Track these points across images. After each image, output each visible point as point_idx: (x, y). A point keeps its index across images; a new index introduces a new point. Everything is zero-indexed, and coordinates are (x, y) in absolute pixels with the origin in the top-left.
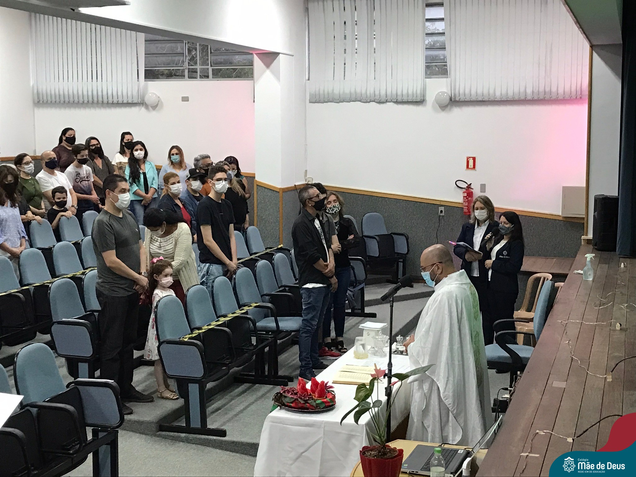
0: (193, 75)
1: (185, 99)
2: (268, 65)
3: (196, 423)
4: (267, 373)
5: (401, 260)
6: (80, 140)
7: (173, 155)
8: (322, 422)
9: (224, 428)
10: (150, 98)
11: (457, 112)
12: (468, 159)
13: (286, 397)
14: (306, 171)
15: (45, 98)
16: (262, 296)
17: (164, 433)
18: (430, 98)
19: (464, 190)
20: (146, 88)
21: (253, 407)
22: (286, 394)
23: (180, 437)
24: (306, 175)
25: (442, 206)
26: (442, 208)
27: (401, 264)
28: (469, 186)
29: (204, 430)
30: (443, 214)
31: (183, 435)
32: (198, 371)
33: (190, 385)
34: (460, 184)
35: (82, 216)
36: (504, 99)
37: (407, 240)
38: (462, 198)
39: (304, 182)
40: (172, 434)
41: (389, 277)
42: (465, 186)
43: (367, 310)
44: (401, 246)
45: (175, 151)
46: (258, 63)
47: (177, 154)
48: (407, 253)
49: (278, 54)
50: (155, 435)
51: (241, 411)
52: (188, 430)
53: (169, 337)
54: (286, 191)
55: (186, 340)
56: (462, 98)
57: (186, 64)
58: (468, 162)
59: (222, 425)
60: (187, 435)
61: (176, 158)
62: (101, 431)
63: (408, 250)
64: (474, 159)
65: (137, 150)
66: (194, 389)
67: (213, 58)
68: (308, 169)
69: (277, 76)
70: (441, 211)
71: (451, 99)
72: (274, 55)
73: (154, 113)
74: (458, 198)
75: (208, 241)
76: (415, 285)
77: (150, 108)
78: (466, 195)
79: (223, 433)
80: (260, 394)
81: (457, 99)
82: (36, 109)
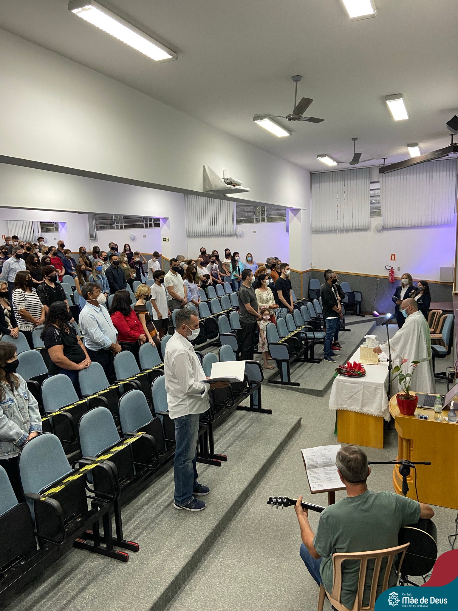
0: (258, 221)
1: (254, 232)
2: (295, 215)
3: (285, 380)
4: (309, 357)
5: (359, 304)
6: (209, 252)
7: (248, 257)
8: (362, 382)
9: (297, 382)
10: (238, 232)
11: (386, 232)
12: (391, 255)
13: (342, 370)
14: (311, 263)
15: (192, 234)
16: (304, 322)
17: (271, 384)
18: (373, 227)
19: (390, 270)
20: (237, 227)
21: (307, 373)
22: (342, 369)
23: (278, 386)
24: (311, 265)
25: (378, 278)
26: (378, 279)
27: (358, 306)
28: (392, 269)
29: (289, 383)
30: (379, 282)
31: (280, 385)
32: (287, 357)
33: (283, 363)
34: (387, 267)
35: (215, 287)
36: (410, 226)
37: (361, 294)
38: (388, 274)
39: (310, 269)
40: (274, 384)
41: (352, 312)
42: (390, 268)
43: (346, 328)
44: (358, 298)
45: (249, 255)
46: (290, 214)
47: (250, 257)
48: (362, 301)
49: (300, 209)
50: (267, 385)
51: (302, 375)
52: (282, 383)
53: (272, 342)
54: (303, 272)
55: (281, 343)
56: (389, 226)
57: (255, 216)
58: (391, 257)
59: (296, 381)
60: (282, 385)
61: (249, 258)
62: (254, 383)
63: (362, 299)
64: (394, 255)
65: (237, 256)
66: (284, 365)
67: (267, 212)
68: (312, 262)
69: (300, 220)
70: (378, 281)
71: (383, 227)
72: (300, 210)
73: (240, 239)
74: (386, 274)
75: (281, 298)
76: (365, 316)
77: (239, 237)
78: (391, 272)
79: (298, 385)
80: (308, 367)
81: (386, 227)
82: (188, 239)
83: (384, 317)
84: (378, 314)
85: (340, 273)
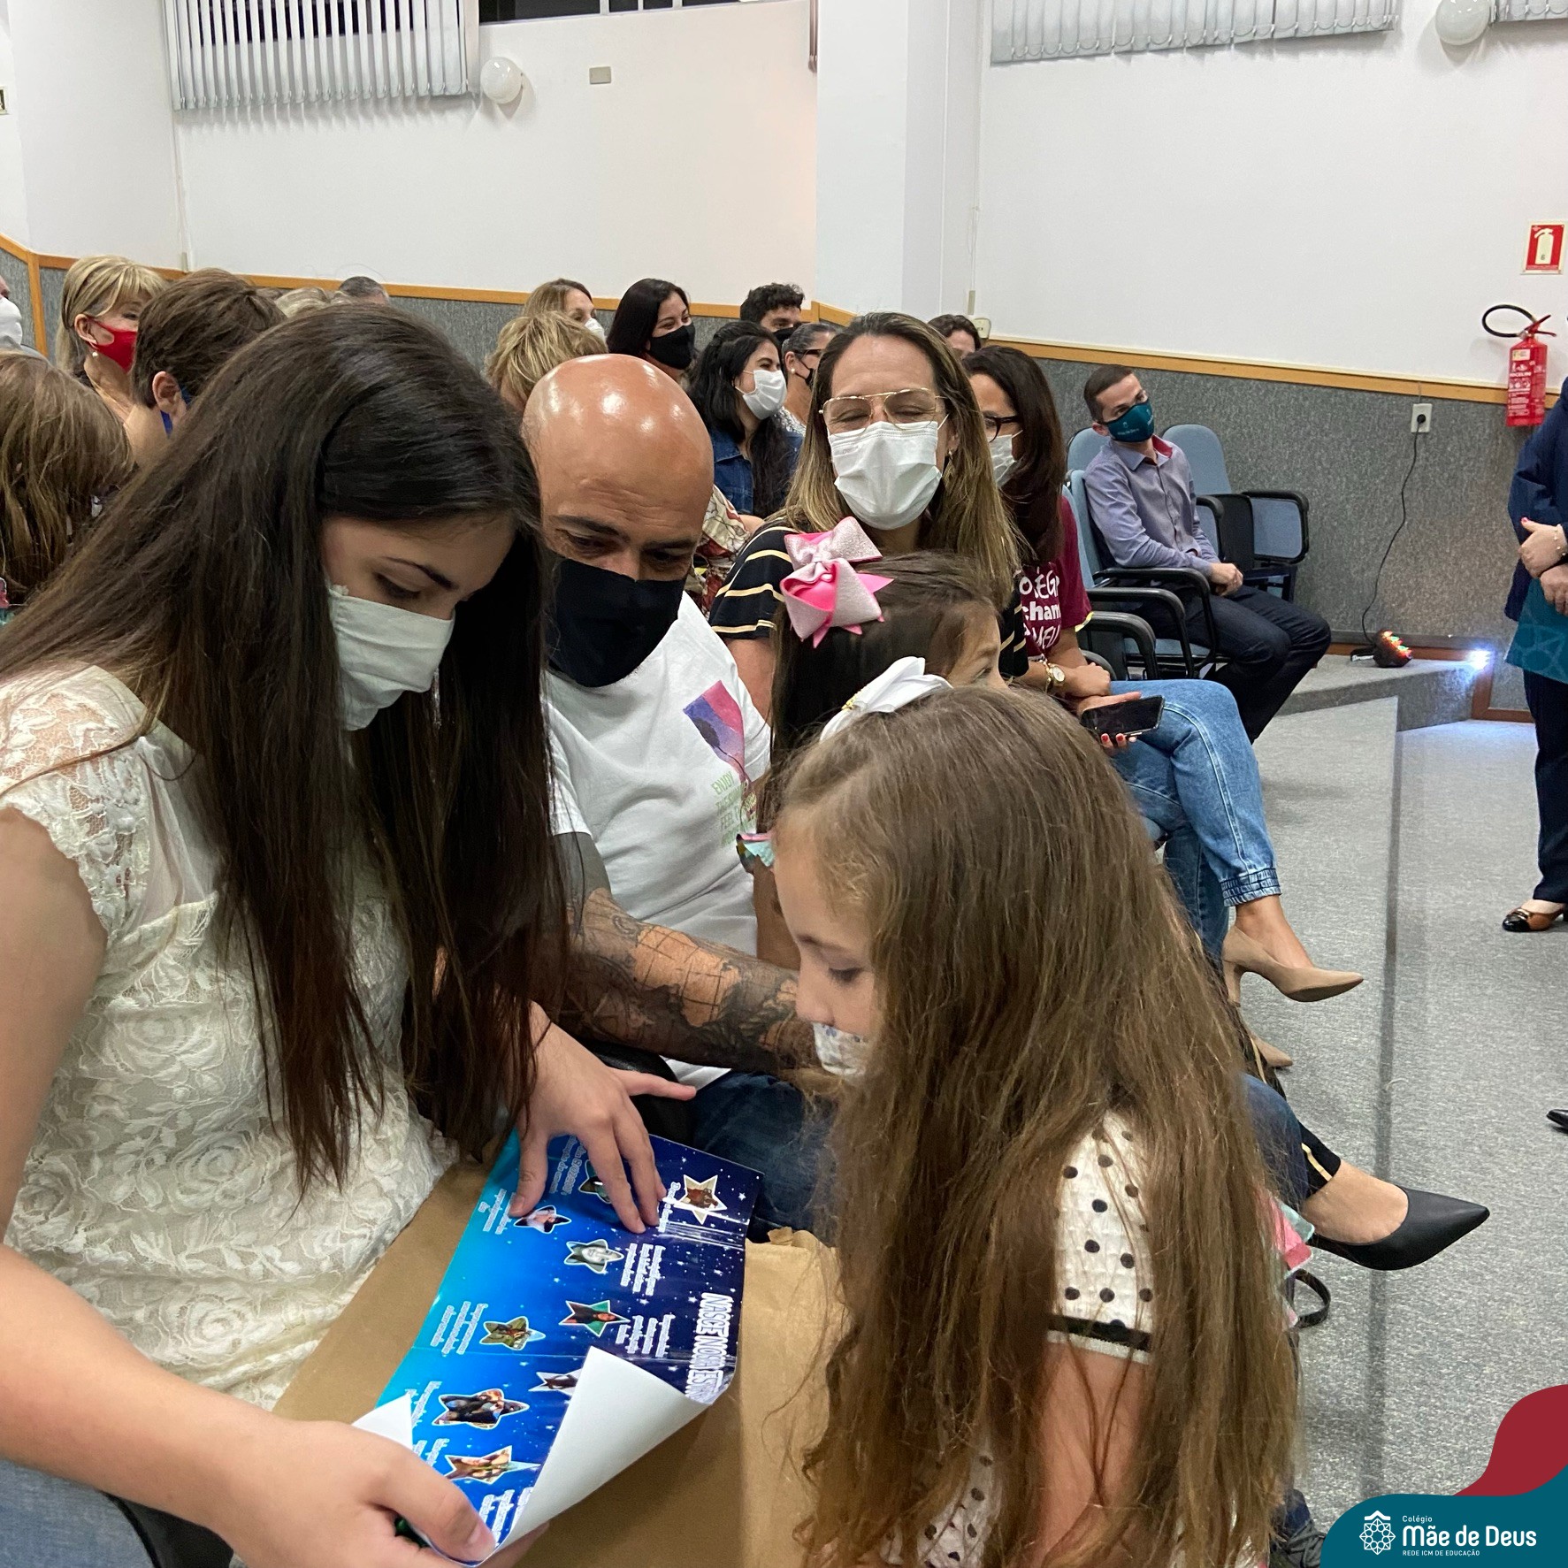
1: (600, 76)
10: (495, 77)
12: (1534, 232)
14: (972, 294)
15: (202, 94)
18: (1417, 16)
19: (1515, 340)
20: (484, 46)
25: (1423, 399)
26: (1426, 409)
28: (1536, 327)
30: (1426, 428)
34: (1503, 321)
37: (1303, 511)
38: (1505, 366)
42: (1519, 325)
44: (1278, 535)
48: (1301, 557)
58: (1533, 244)
63: (1305, 549)
64: (1558, 232)
68: (977, 289)
70: (1421, 419)
71: (1493, 18)
74: (1487, 369)
78: (1524, 355)
82: (180, 131)
83: (1444, 673)
84: (1404, 650)
85: (1164, 365)
